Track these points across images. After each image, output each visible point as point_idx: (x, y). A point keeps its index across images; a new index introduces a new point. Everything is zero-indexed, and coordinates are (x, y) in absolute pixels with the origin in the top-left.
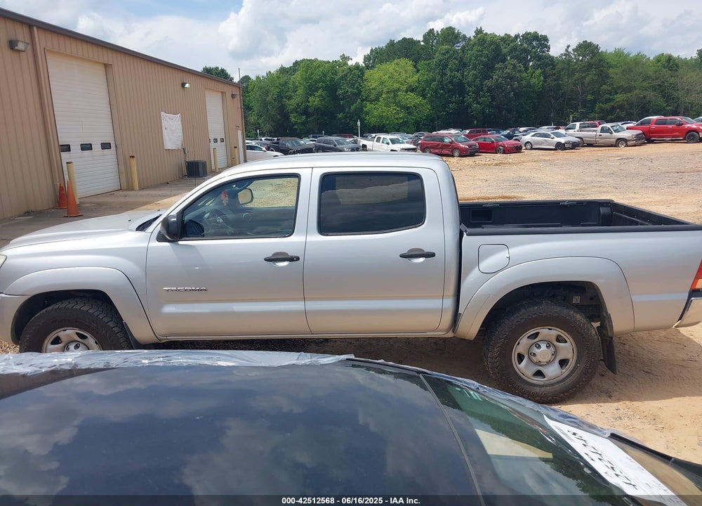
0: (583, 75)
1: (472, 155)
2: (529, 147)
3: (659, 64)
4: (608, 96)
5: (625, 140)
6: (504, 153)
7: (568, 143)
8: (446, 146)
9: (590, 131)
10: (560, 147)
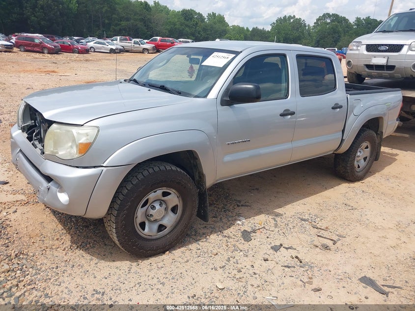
0: (101, 6)
1: (57, 53)
2: (92, 50)
3: (142, 6)
4: (117, 22)
5: (147, 50)
6: (79, 53)
7: (117, 49)
8: (37, 45)
9: (126, 42)
10: (112, 51)
